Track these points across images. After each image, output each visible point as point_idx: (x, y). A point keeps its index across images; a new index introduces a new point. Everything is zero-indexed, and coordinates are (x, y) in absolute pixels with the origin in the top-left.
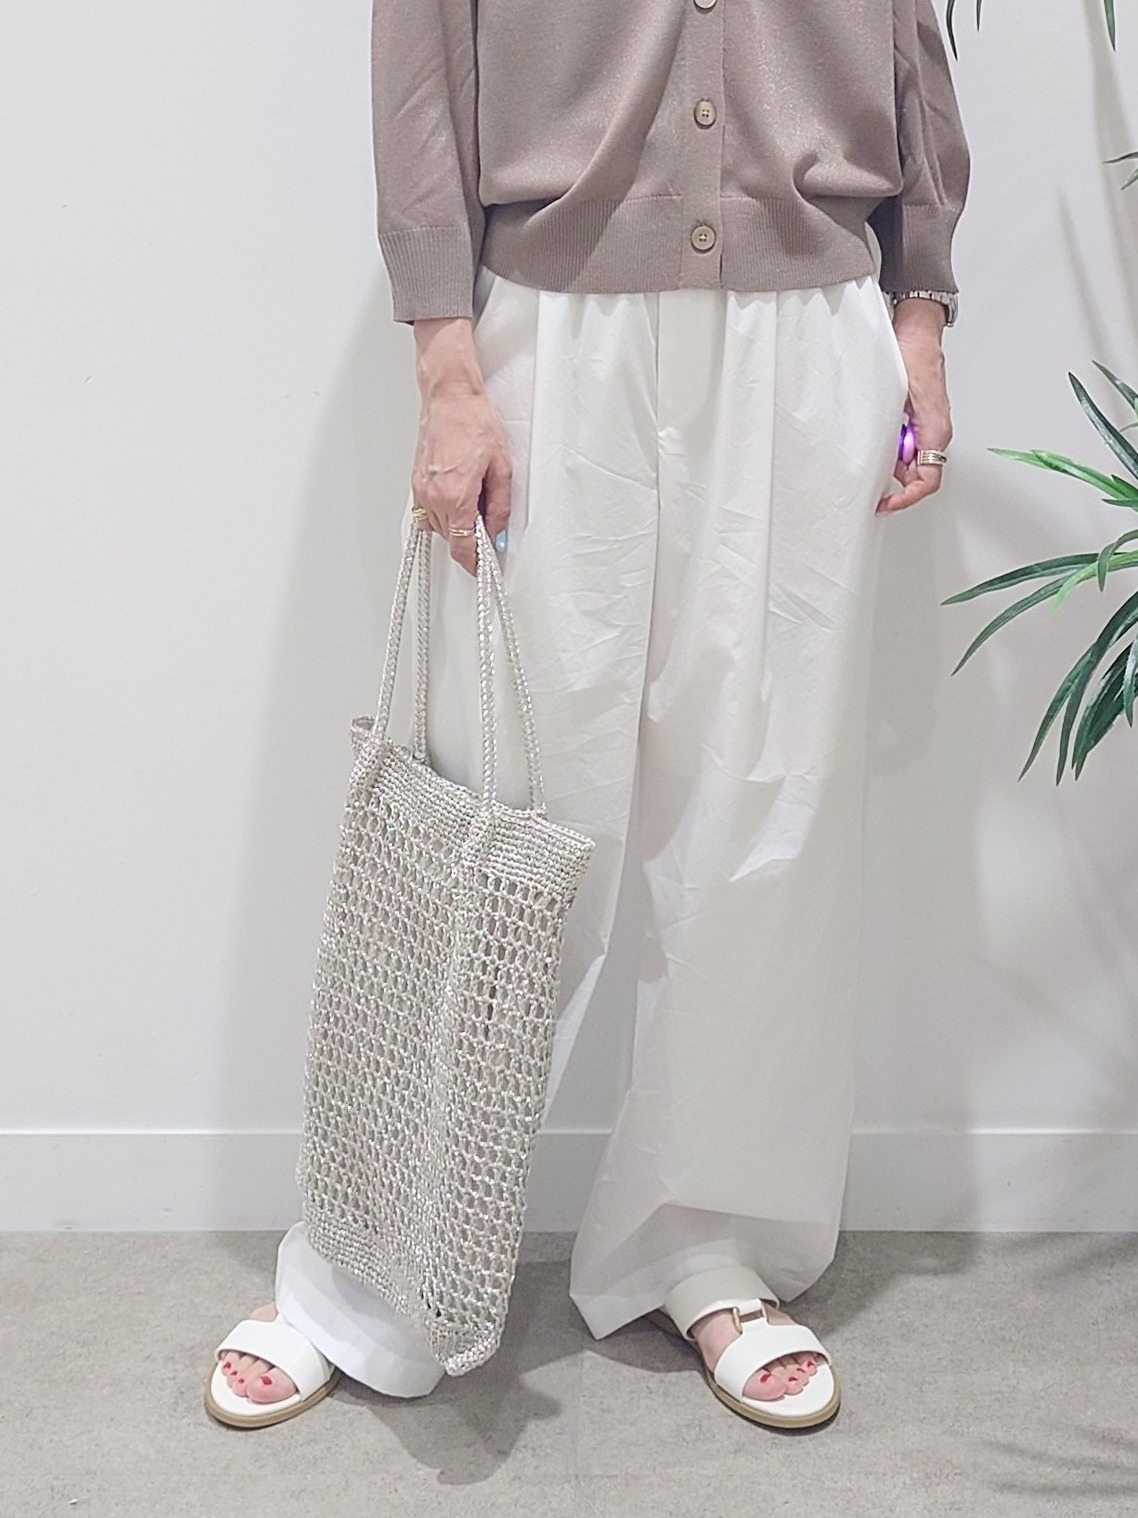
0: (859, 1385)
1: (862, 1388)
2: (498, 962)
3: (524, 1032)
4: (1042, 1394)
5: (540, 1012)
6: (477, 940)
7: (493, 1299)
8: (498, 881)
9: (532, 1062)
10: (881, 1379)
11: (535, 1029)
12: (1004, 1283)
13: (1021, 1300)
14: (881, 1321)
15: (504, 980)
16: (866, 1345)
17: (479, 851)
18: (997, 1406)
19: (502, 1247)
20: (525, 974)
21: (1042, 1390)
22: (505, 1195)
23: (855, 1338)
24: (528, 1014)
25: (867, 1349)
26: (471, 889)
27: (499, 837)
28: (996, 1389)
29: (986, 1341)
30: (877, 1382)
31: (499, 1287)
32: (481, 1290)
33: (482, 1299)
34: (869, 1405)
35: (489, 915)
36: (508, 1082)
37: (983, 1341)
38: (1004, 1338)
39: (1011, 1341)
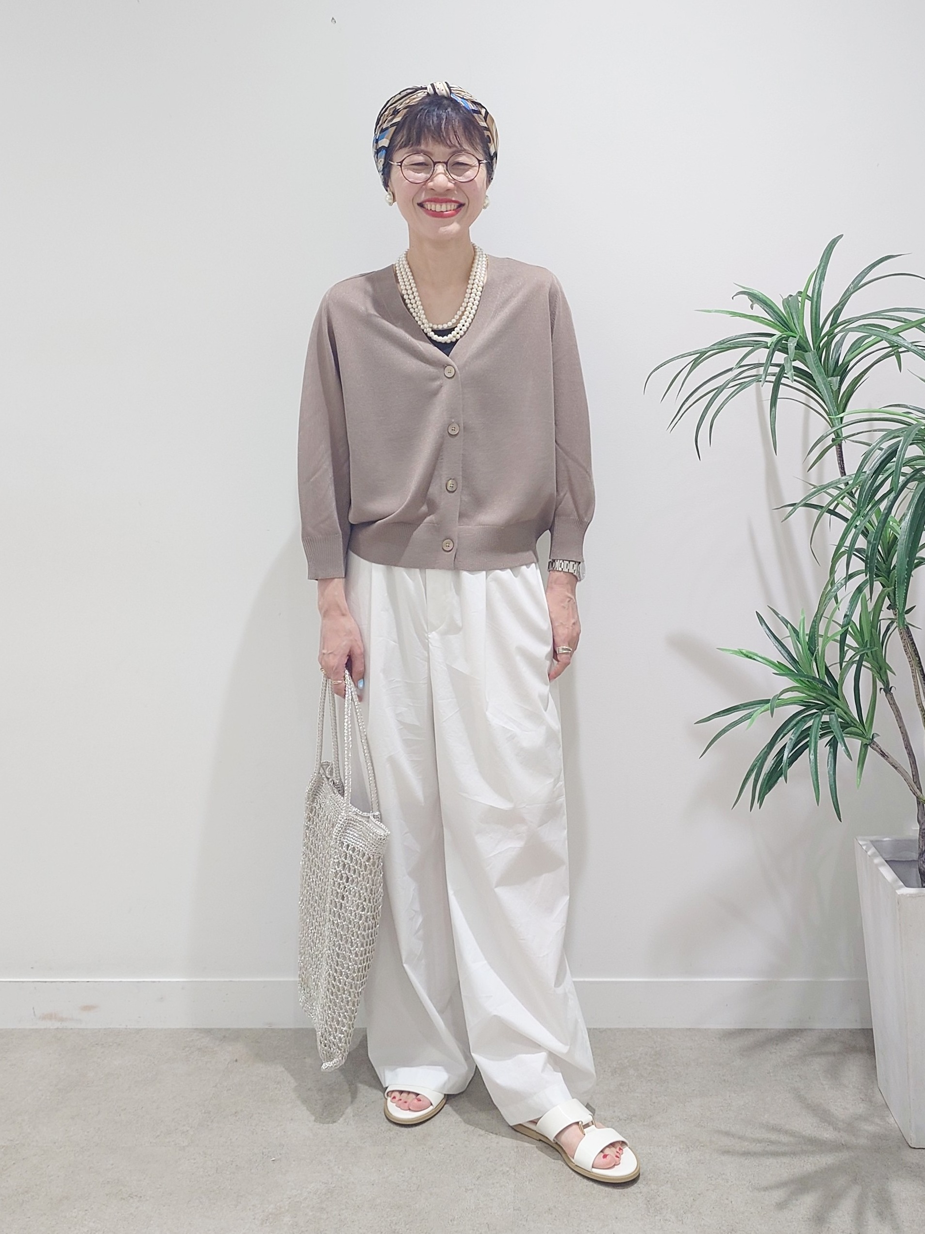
0: (654, 1103)
1: (656, 1104)
2: (345, 884)
3: (355, 918)
4: (743, 1107)
5: (363, 910)
6: (336, 873)
7: (340, 1039)
8: (348, 846)
9: (359, 932)
10: (665, 1100)
11: (361, 917)
12: (724, 1053)
13: (733, 1062)
14: (665, 1071)
15: (347, 893)
16: (657, 1083)
17: (340, 831)
18: (721, 1113)
19: (345, 1016)
20: (357, 891)
21: (743, 1105)
22: (346, 992)
23: (652, 1080)
24: (357, 909)
25: (658, 1085)
26: (335, 849)
27: (351, 825)
28: (720, 1105)
29: (716, 1081)
30: (663, 1101)
31: (343, 1034)
32: (335, 1035)
33: (336, 1039)
34: (659, 1113)
35: (343, 861)
36: (347, 940)
37: (714, 1081)
38: (724, 1080)
39: (728, 1081)
